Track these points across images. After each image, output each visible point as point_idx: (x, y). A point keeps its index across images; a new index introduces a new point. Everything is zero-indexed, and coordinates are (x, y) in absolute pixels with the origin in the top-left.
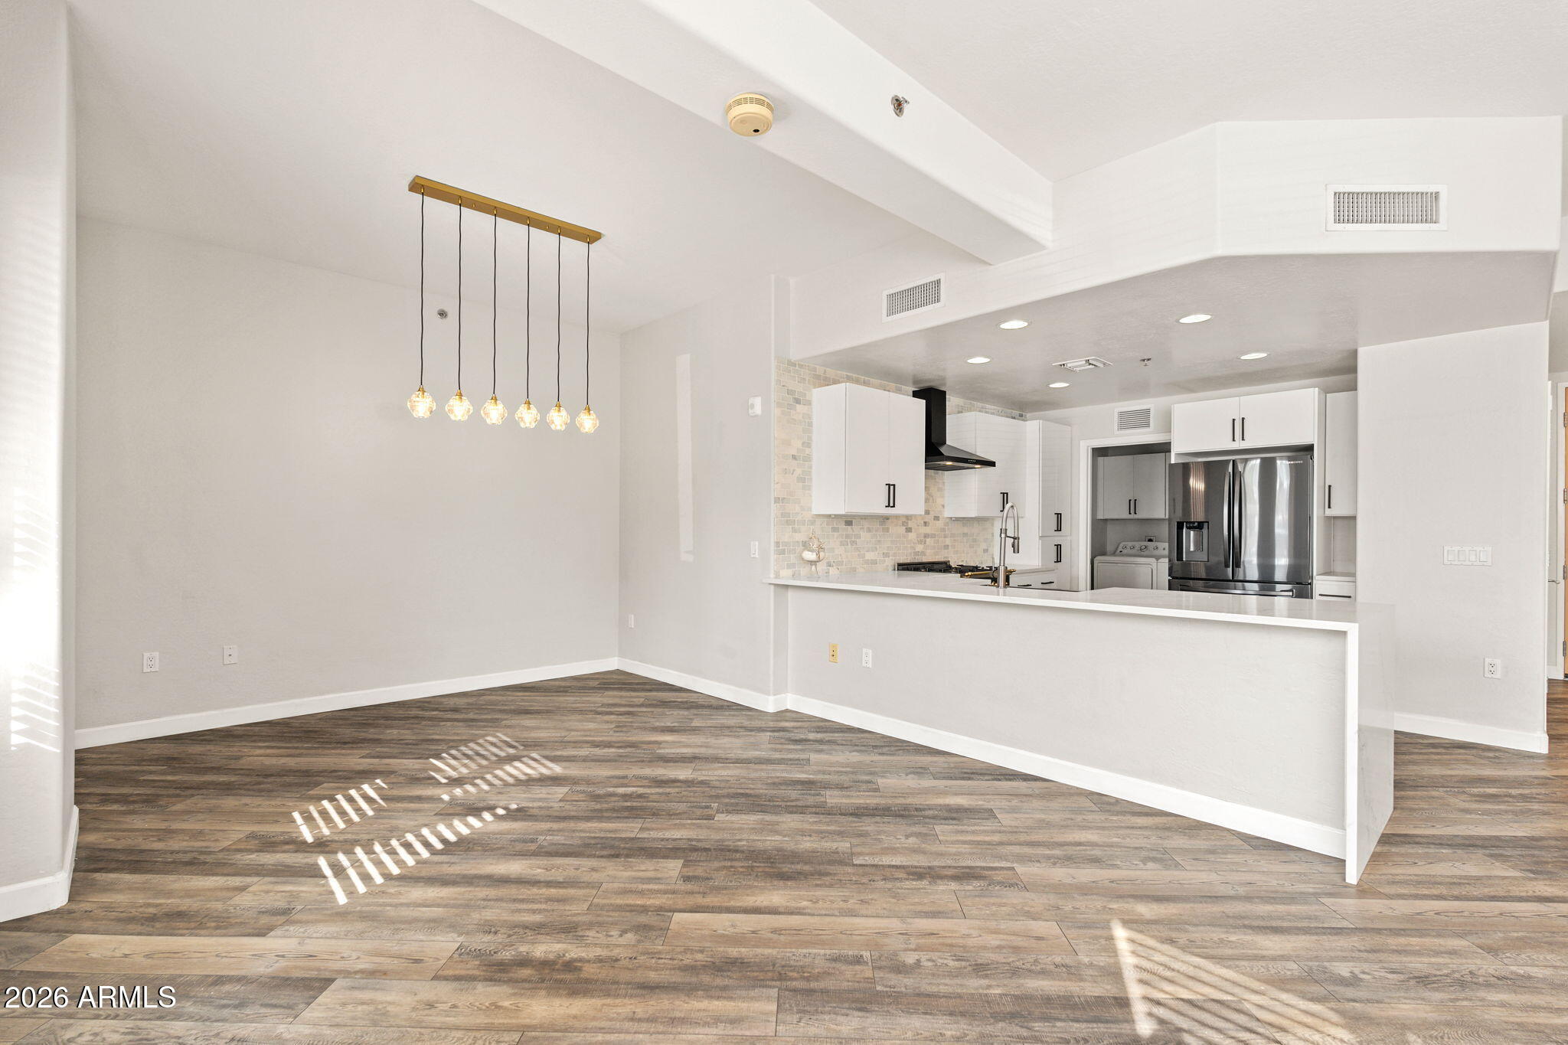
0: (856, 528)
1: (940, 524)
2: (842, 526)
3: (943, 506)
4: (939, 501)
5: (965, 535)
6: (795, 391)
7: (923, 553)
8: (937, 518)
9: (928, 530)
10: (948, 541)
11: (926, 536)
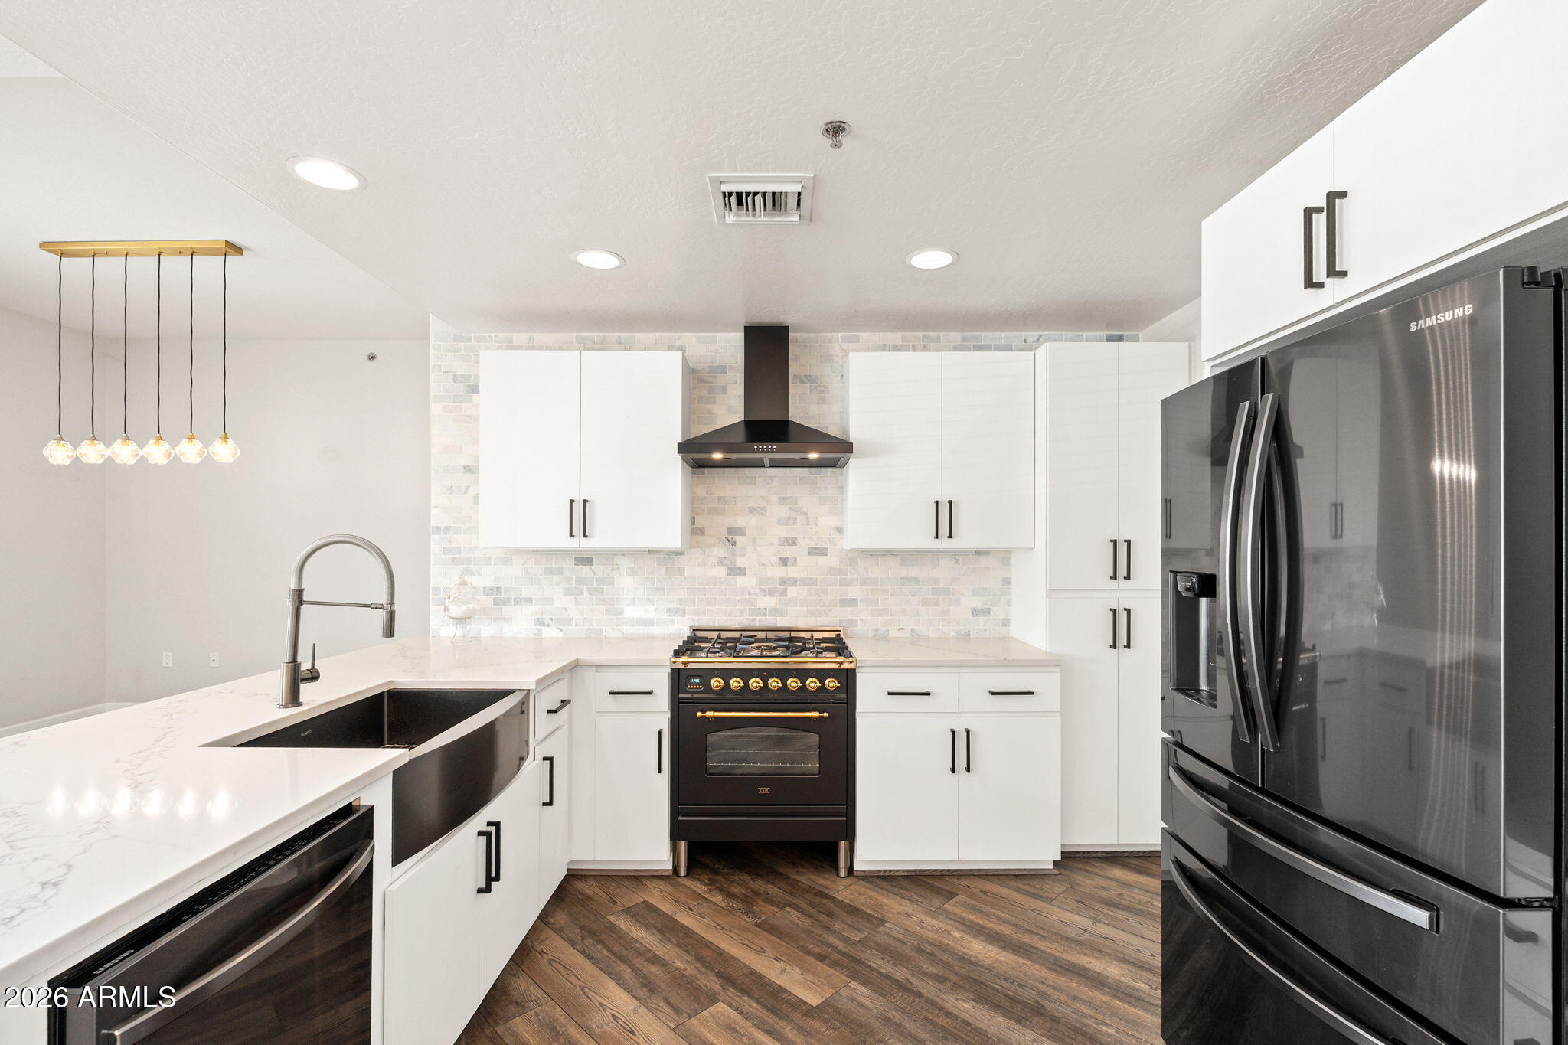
0: (599, 569)
1: (830, 561)
2: (569, 564)
3: (840, 530)
4: (827, 521)
5: (905, 580)
6: (470, 376)
7: (776, 612)
8: (818, 551)
9: (792, 572)
10: (854, 592)
11: (785, 582)
